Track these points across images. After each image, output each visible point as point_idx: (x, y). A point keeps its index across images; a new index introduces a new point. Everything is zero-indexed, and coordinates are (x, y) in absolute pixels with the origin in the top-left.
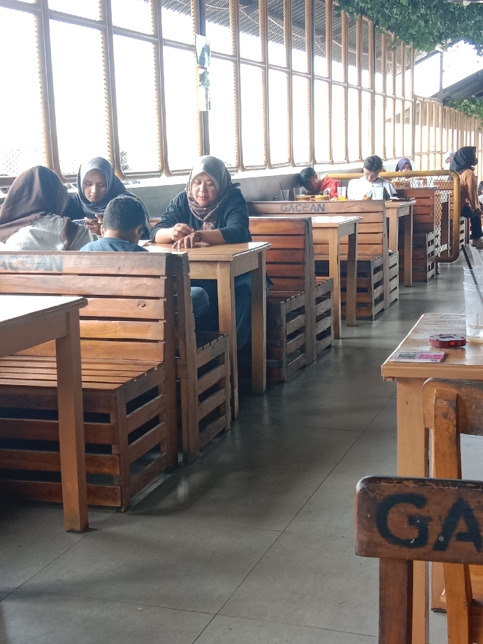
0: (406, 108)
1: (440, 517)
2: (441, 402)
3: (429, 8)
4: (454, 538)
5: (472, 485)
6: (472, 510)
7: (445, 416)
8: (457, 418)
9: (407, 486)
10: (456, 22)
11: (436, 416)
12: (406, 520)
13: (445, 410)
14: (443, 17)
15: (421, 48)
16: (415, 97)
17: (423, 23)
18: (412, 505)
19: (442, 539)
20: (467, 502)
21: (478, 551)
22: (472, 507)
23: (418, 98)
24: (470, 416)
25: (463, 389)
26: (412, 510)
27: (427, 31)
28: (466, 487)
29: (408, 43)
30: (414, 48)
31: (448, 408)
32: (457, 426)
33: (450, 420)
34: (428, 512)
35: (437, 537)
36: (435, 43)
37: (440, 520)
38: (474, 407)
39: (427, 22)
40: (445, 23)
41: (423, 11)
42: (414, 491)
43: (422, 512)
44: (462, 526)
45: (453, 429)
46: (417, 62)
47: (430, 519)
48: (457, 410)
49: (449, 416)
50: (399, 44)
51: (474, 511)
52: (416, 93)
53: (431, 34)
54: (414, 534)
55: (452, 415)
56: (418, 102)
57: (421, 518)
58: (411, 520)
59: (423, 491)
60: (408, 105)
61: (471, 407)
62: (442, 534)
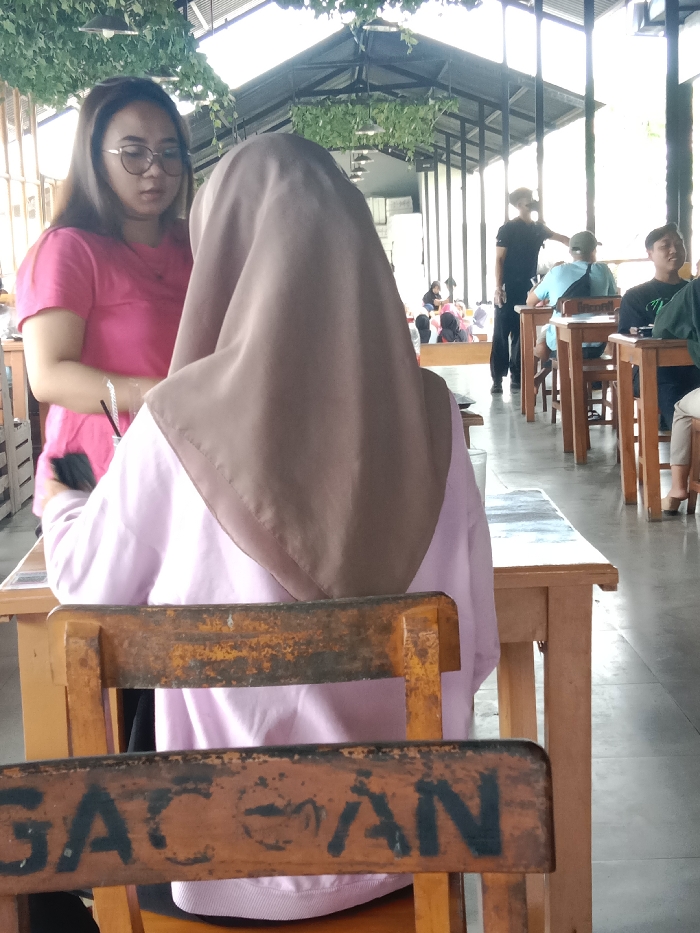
0: (28, 195)
1: (64, 819)
2: (76, 643)
3: (51, 38)
4: (87, 849)
5: (110, 762)
6: (113, 801)
7: (83, 662)
8: (102, 664)
9: (11, 777)
10: (96, 62)
11: (68, 665)
12: (11, 831)
13: (83, 654)
14: (73, 53)
15: (47, 101)
16: (42, 178)
17: (43, 62)
18: (18, 807)
19: (69, 853)
20: (105, 789)
21: (126, 863)
22: (113, 796)
23: (46, 180)
24: (121, 659)
25: (108, 619)
26: (19, 813)
27: (52, 74)
28: (101, 765)
29: (24, 93)
30: (34, 102)
31: (87, 651)
32: (103, 676)
33: (91, 668)
34: (45, 813)
35: (60, 852)
36: (66, 93)
37: (65, 824)
38: (126, 644)
39: (49, 60)
40: (79, 63)
41: (41, 43)
42: (21, 783)
43: (36, 815)
44: (99, 828)
45: (96, 683)
46: (41, 124)
47: (48, 825)
48: (101, 652)
49: (90, 662)
50: (9, 93)
51: (116, 803)
52: (42, 172)
53: (58, 79)
54: (23, 852)
55: (94, 661)
56: (46, 186)
57: (36, 825)
58: (20, 831)
59: (36, 782)
60: (33, 190)
61: (121, 645)
62: (68, 845)
